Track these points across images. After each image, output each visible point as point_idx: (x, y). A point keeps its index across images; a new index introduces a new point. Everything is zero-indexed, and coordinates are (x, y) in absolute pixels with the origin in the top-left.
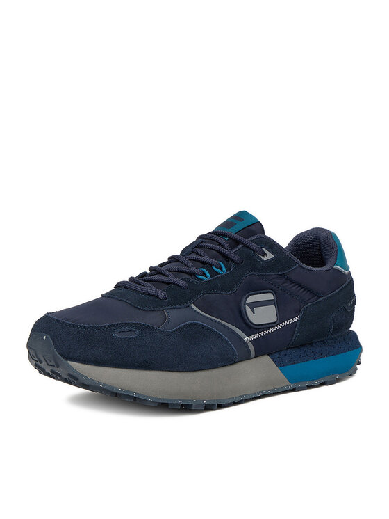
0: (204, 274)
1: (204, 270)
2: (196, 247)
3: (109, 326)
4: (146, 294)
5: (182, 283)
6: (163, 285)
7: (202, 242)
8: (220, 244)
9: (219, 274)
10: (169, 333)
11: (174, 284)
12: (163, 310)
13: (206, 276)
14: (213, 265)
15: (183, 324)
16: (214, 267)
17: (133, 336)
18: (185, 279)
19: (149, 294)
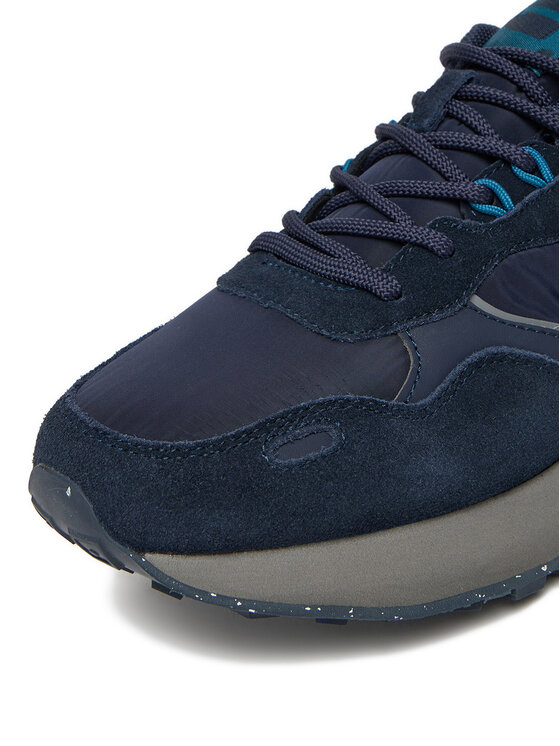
0: (493, 198)
1: (492, 183)
2: (455, 97)
3: (249, 432)
4: (338, 282)
5: (437, 240)
6: (382, 246)
7: (470, 81)
8: (520, 89)
9: (533, 187)
10: (424, 410)
11: (414, 244)
12: (395, 334)
13: (500, 204)
14: (515, 164)
15: (459, 368)
16: (516, 170)
17: (324, 450)
18: (442, 226)
19: (346, 284)
